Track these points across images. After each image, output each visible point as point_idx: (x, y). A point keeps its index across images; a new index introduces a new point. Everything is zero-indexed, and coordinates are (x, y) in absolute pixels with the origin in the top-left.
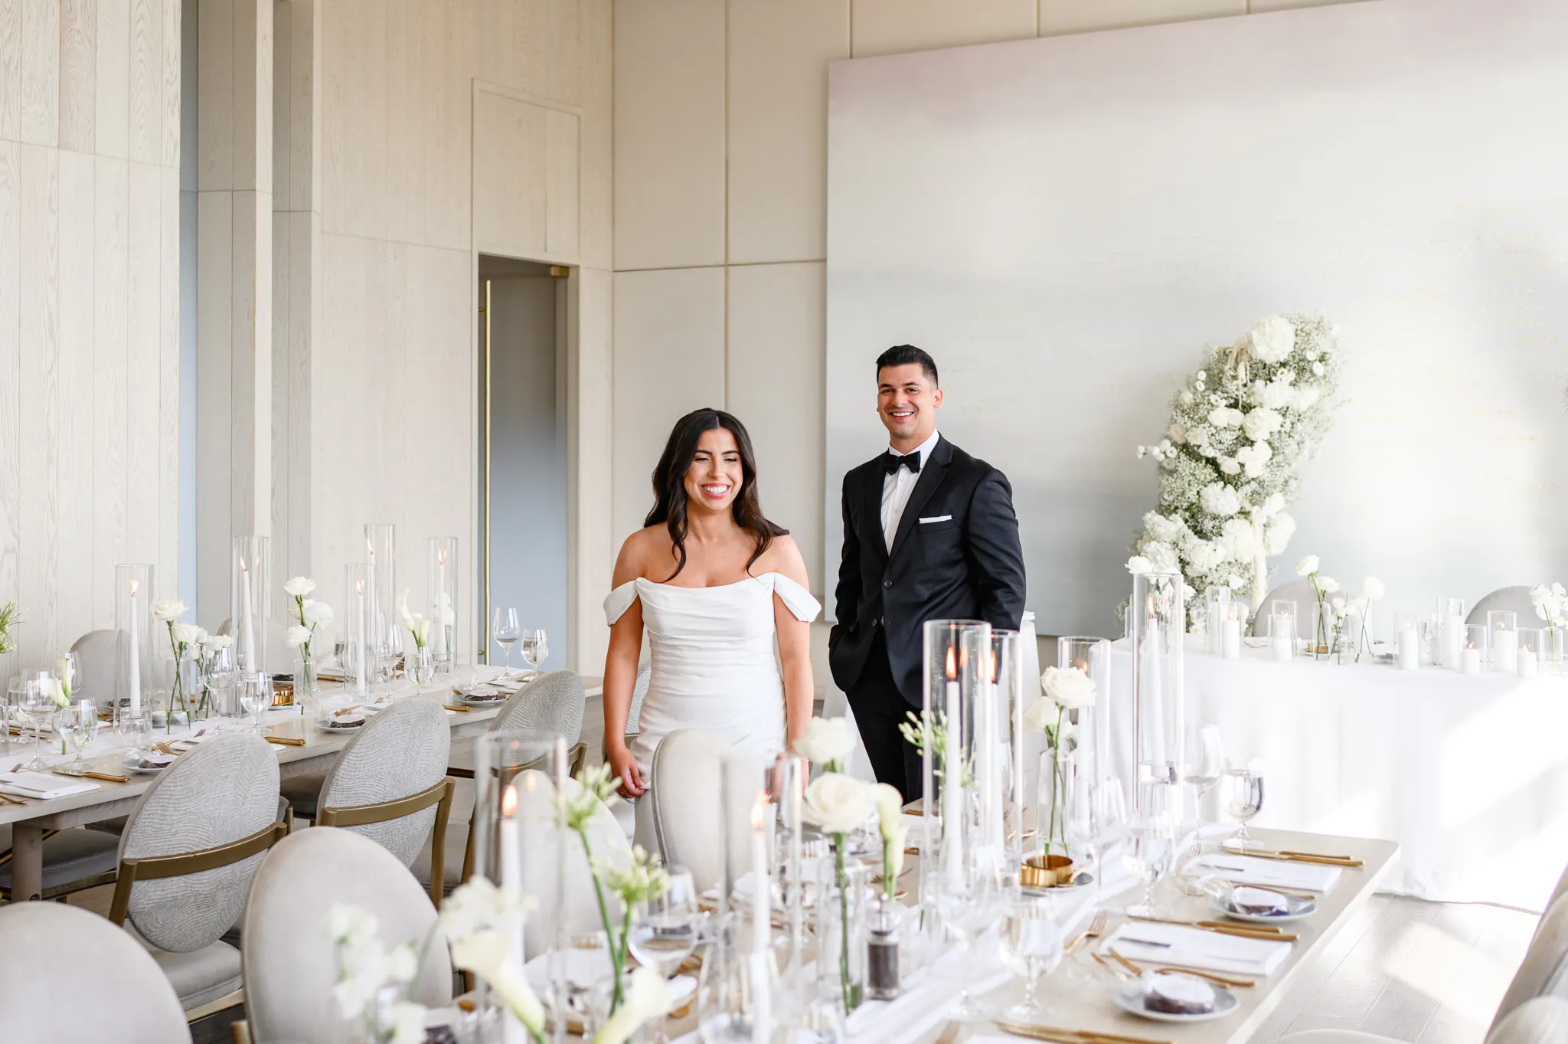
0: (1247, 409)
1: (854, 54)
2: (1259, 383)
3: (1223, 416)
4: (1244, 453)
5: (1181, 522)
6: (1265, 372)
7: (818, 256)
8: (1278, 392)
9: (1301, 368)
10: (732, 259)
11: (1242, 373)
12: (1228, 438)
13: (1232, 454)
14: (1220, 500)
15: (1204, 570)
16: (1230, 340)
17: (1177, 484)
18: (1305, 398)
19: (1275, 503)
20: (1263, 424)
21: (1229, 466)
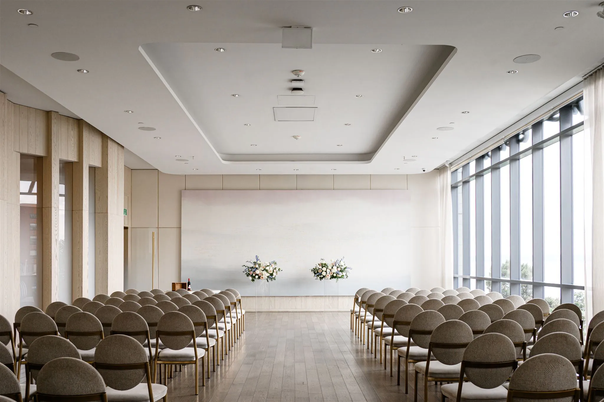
1: (187, 188)
7: (179, 226)
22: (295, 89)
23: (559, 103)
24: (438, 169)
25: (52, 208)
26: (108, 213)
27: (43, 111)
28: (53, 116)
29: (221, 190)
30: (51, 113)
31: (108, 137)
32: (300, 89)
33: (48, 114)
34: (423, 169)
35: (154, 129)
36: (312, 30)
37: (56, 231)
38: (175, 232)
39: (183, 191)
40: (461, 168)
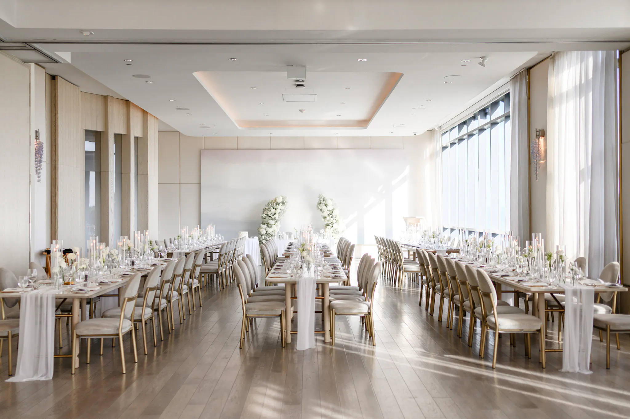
0: (276, 209)
1: (205, 149)
2: (277, 205)
3: (273, 210)
4: (275, 216)
5: (266, 226)
6: (278, 204)
7: (198, 182)
8: (280, 207)
9: (283, 203)
10: (181, 182)
11: (275, 204)
12: (273, 213)
13: (273, 216)
14: (272, 222)
15: (270, 232)
16: (272, 199)
17: (266, 220)
18: (283, 207)
19: (279, 222)
20: (278, 211)
21: (273, 217)
22: (298, 85)
23: (501, 92)
24: (431, 131)
25: (109, 172)
26: (148, 175)
27: (101, 96)
28: (109, 99)
29: (236, 149)
30: (108, 97)
31: (147, 113)
32: (302, 85)
33: (105, 98)
34: (414, 132)
35: (189, 109)
36: (306, 68)
37: (112, 190)
38: (195, 187)
39: (202, 150)
40: (457, 127)
